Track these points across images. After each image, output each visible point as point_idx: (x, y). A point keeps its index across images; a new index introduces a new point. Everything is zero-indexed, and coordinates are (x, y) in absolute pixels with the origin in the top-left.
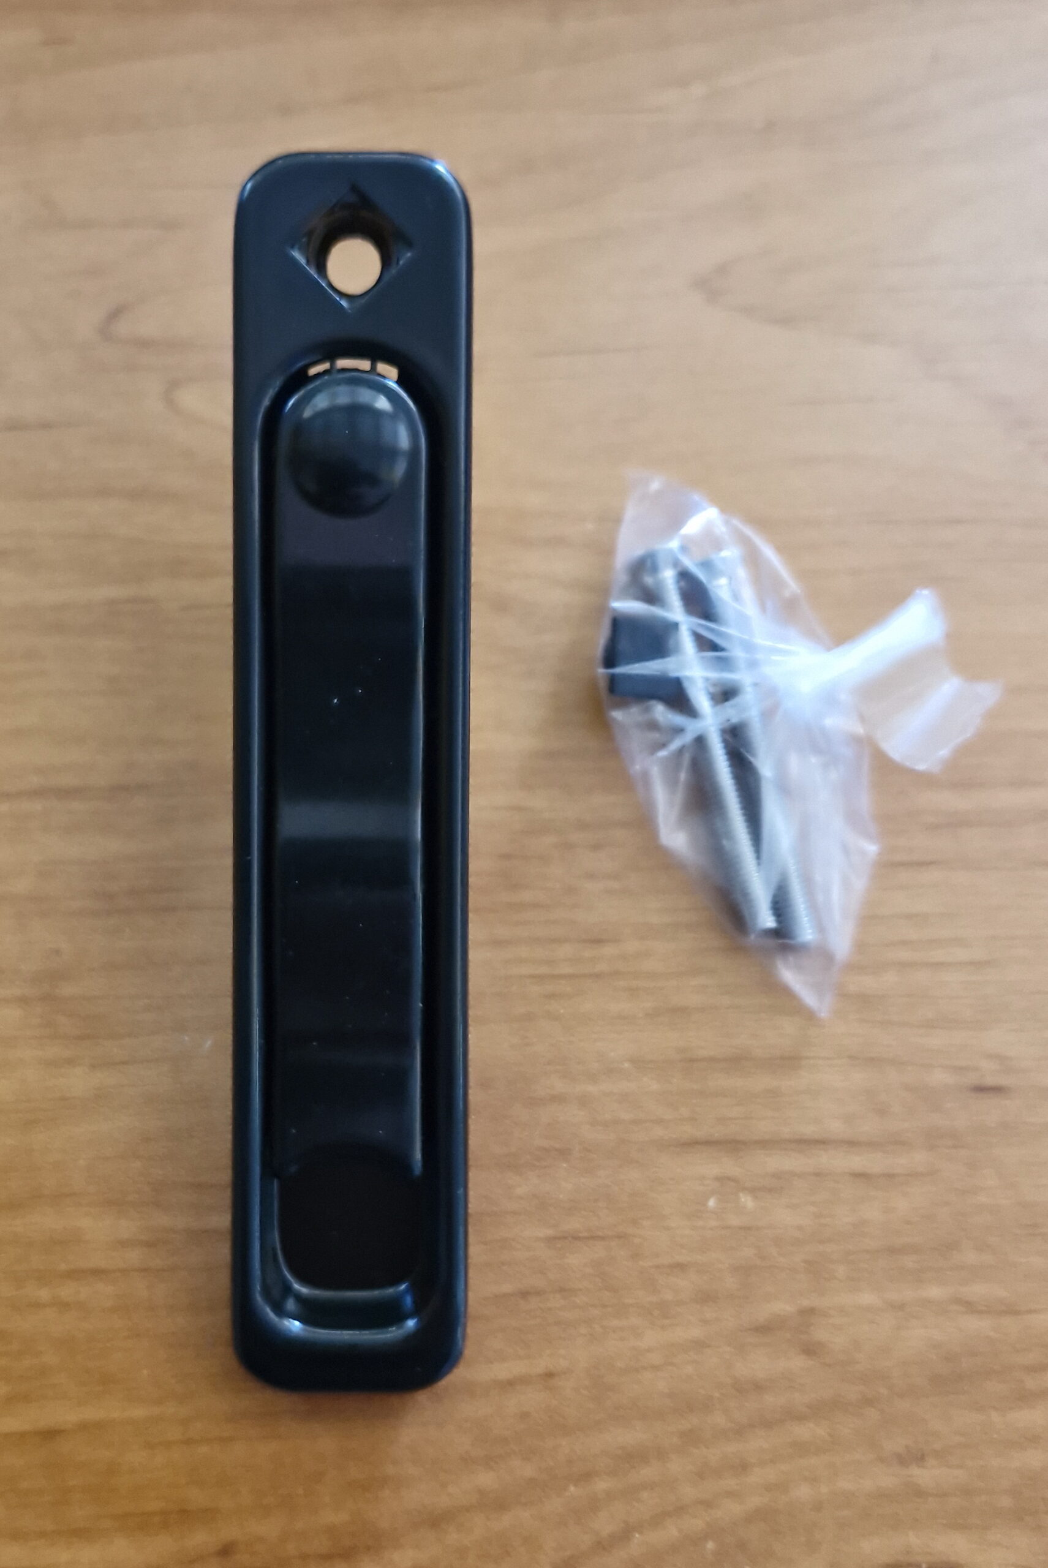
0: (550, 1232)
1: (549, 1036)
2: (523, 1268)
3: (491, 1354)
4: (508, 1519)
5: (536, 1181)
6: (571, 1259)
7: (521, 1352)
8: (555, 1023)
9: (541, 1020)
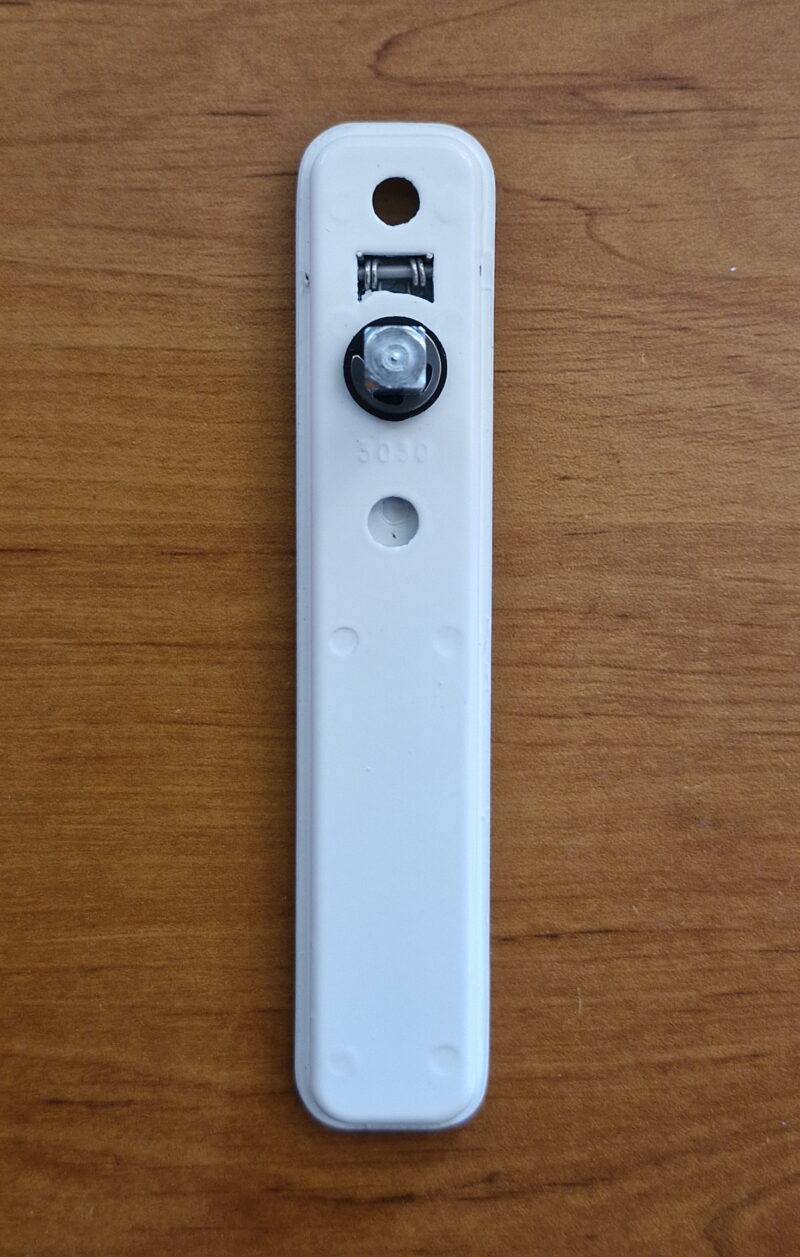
0: (765, 946)
1: (775, 786)
2: (740, 974)
3: (709, 1039)
4: (715, 1161)
5: (755, 905)
6: (780, 968)
7: (734, 1038)
8: (781, 775)
9: (769, 772)
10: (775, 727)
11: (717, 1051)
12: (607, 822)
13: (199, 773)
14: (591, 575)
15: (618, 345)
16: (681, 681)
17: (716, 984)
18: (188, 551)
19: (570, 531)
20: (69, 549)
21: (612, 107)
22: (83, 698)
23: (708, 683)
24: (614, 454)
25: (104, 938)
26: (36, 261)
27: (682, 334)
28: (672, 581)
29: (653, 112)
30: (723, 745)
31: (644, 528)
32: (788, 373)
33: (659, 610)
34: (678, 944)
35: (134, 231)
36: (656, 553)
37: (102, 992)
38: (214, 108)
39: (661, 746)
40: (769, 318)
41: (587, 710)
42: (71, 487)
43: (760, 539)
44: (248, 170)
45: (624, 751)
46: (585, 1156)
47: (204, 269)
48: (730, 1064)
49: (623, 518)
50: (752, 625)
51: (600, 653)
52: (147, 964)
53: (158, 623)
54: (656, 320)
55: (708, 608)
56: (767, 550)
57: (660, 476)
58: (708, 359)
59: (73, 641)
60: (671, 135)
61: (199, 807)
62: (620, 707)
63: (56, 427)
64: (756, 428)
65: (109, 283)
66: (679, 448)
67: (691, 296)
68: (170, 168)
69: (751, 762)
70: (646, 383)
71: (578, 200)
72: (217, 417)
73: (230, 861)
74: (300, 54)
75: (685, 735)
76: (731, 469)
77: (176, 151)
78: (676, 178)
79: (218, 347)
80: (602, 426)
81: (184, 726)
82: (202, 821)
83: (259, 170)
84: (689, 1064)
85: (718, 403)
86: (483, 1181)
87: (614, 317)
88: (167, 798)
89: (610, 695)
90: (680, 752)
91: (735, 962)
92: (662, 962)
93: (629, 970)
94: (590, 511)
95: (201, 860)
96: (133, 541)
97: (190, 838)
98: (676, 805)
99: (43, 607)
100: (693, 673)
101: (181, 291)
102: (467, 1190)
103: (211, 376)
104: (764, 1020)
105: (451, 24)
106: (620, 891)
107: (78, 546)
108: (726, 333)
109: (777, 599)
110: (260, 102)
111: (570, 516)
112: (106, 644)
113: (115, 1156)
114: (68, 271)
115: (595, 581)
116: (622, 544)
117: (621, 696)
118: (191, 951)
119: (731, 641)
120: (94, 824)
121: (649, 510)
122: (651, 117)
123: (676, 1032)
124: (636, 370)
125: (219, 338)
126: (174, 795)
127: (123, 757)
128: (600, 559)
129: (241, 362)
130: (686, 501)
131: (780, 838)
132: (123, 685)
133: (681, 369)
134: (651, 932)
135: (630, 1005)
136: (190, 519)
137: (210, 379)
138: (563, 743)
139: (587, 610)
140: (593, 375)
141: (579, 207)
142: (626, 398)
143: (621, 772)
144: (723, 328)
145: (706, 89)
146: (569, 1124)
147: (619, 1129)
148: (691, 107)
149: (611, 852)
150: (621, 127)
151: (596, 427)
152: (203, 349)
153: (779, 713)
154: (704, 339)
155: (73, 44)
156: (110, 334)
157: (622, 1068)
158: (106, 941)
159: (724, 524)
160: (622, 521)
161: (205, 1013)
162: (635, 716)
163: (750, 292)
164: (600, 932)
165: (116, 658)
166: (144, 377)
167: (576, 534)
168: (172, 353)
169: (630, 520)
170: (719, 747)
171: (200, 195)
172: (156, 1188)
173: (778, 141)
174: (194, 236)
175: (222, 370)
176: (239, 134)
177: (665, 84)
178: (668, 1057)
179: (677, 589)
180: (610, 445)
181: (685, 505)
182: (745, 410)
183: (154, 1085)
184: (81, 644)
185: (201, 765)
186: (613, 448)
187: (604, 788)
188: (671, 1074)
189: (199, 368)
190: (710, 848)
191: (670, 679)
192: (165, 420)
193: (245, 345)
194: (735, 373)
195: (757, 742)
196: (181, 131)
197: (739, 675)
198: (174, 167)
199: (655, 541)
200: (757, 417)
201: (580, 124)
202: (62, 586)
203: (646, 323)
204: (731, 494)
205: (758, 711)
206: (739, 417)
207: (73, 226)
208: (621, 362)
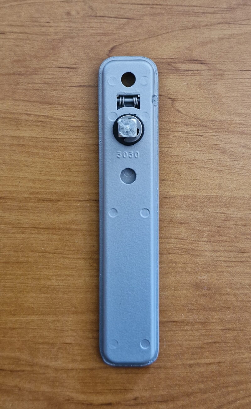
1: (227, 277)
2: (215, 337)
3: (205, 357)
4: (206, 396)
5: (220, 315)
6: (228, 335)
7: (213, 357)
8: (229, 274)
9: (225, 273)
10: (227, 259)
11: (207, 361)
12: (175, 287)
13: (49, 268)
14: (171, 210)
15: (181, 140)
16: (199, 244)
17: (207, 340)
18: (47, 199)
19: (165, 196)
20: (11, 198)
21: (180, 69)
22: (13, 244)
23: (207, 245)
24: (179, 173)
25: (18, 319)
26: (4, 110)
27: (200, 137)
28: (196, 213)
29: (193, 70)
30: (211, 264)
31: (188, 196)
32: (233, 150)
33: (192, 222)
34: (196, 326)
35: (34, 102)
36: (191, 204)
37: (16, 336)
38: (60, 65)
39: (192, 264)
40: (227, 133)
41: (169, 252)
42: (13, 179)
43: (223, 201)
44: (70, 85)
45: (180, 265)
46: (165, 393)
47: (55, 114)
48: (211, 365)
49: (181, 193)
50: (221, 227)
51: (173, 234)
52: (30, 327)
53: (37, 221)
54: (192, 133)
55: (207, 221)
56: (225, 204)
57: (193, 180)
58: (208, 145)
59: (11, 226)
60: (198, 77)
61: (48, 279)
62: (180, 252)
63: (9, 161)
64: (223, 166)
65: (26, 117)
66: (199, 172)
67: (203, 126)
68: (46, 83)
69: (220, 270)
70: (189, 152)
71: (169, 96)
72: (58, 159)
73: (57, 296)
74: (86, 50)
75: (199, 261)
76: (215, 179)
77: (48, 78)
78: (199, 90)
79: (58, 137)
80: (175, 165)
81: (44, 254)
82: (49, 283)
83: (73, 85)
84: (199, 365)
85: (211, 159)
86: (133, 400)
87: (180, 131)
88: (38, 276)
89: (176, 248)
90: (197, 266)
91: (213, 333)
92: (191, 332)
93: (180, 334)
94: (171, 191)
95: (49, 296)
96: (31, 196)
97: (45, 289)
98: (196, 282)
99: (3, 215)
100: (202, 241)
101: (48, 120)
102: (128, 402)
103: (56, 146)
104: (222, 352)
105: (132, 43)
106: (178, 309)
107: (14, 197)
108: (214, 137)
109: (229, 219)
110: (74, 64)
111: (165, 192)
112: (21, 227)
113: (19, 388)
114: (14, 113)
115: (173, 212)
116: (181, 201)
117: (180, 248)
118: (44, 324)
119: (214, 232)
120: (15, 283)
121: (189, 191)
122: (192, 72)
123: (194, 354)
124: (186, 148)
125: (59, 135)
126: (40, 275)
127: (25, 263)
128: (174, 205)
129: (65, 142)
130: (201, 188)
131: (228, 294)
132: (26, 240)
133: (200, 148)
134: (188, 322)
135: (181, 346)
136: (49, 189)
137: (56, 147)
139: (170, 221)
140: (173, 149)
141: (169, 98)
142: (183, 156)
143: (179, 272)
144: (213, 136)
145: (209, 64)
146: (161, 382)
147: (176, 385)
148: (204, 69)
149: (176, 297)
150: (183, 74)
151: (174, 165)
152: (54, 138)
153: (229, 255)
154: (207, 139)
155: (18, 46)
156: (26, 133)
157: (178, 365)
158: (18, 320)
159: (212, 196)
160: (181, 194)
161: (48, 343)
162: (184, 254)
163: (221, 125)
164: (171, 322)
165: (24, 232)
166: (36, 146)
167: (167, 197)
168: (45, 139)
169: (183, 194)
170: (210, 265)
171: (55, 91)
172: (31, 398)
173: (231, 80)
174: (52, 104)
175: (59, 144)
176: (67, 74)
177: (196, 62)
178: (192, 362)
179: (197, 215)
180: (178, 170)
181: (200, 189)
182: (219, 161)
183: (31, 366)
184: (14, 227)
185: (49, 266)
186: (179, 171)
187: (174, 276)
188: (193, 368)
189: (53, 144)
190: (206, 296)
191: (195, 243)
192: (42, 159)
193: (67, 137)
194: (216, 149)
195: (222, 263)
196: (50, 73)
197: (216, 242)
198: (47, 83)
199: (191, 200)
200: (223, 163)
201: (171, 73)
202: (8, 209)
203: (190, 134)
204: (215, 186)
205: (222, 254)
206: (218, 163)
207: (16, 100)
208: (182, 145)
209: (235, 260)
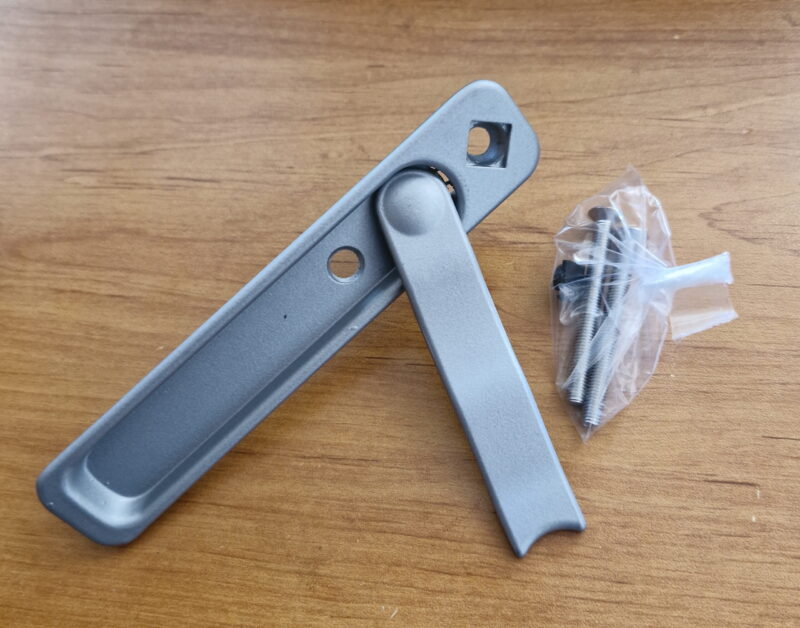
13: (228, 587)
21: (503, 240)
26: (197, 295)
29: (524, 243)
30: (554, 604)
39: (515, 600)
41: (469, 571)
45: (491, 601)
60: (533, 254)
61: (222, 610)
62: (490, 572)
69: (572, 617)
75: (530, 594)
81: (223, 557)
82: (223, 620)
88: (205, 602)
89: (483, 563)
90: (525, 605)
117: (491, 564)
120: (158, 613)
126: (209, 600)
127: (184, 573)
138: (451, 592)
139: (473, 506)
143: (488, 616)
145: (552, 234)
148: (544, 240)
150: (506, 249)
153: (591, 586)
154: (548, 355)
155: (237, 199)
162: (499, 579)
177: (531, 230)
185: (229, 583)
195: (576, 604)
197: (566, 558)
205: (577, 583)
207: (220, 280)
209: (604, 598)
